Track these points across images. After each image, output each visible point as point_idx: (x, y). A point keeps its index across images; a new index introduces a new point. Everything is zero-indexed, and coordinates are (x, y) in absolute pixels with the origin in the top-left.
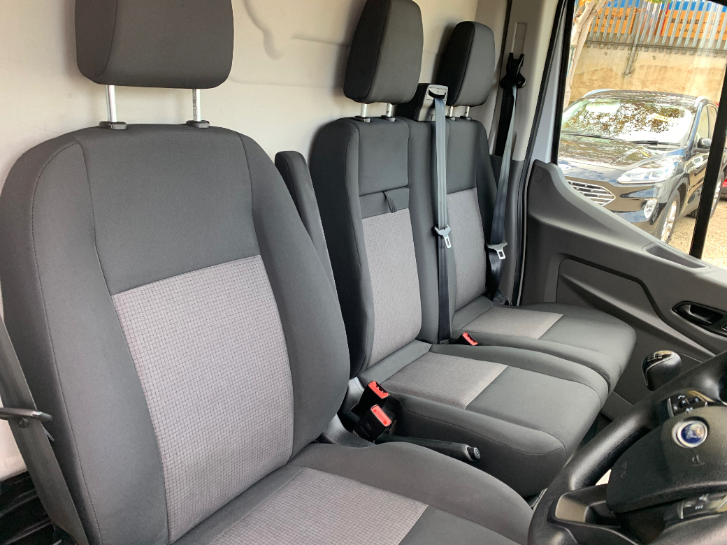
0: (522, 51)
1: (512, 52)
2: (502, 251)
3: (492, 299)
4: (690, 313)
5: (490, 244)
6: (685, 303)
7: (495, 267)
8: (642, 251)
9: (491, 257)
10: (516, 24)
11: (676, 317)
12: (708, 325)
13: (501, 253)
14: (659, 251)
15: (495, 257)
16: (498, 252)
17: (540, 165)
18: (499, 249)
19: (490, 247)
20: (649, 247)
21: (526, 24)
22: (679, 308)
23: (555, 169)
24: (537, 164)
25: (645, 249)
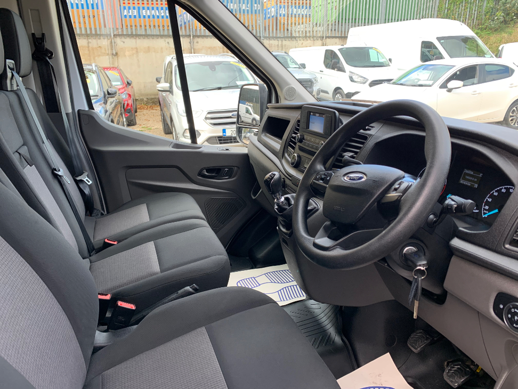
0: (42, 31)
1: (33, 32)
2: (87, 178)
3: (91, 216)
4: (206, 173)
5: (77, 177)
6: (202, 170)
7: (87, 191)
8: (170, 149)
9: (81, 186)
10: (29, 10)
11: (201, 179)
12: (216, 177)
13: (87, 180)
14: (177, 146)
15: (85, 184)
16: (85, 180)
17: (84, 113)
18: (85, 178)
19: (78, 178)
20: (172, 145)
21: (38, 10)
22: (200, 174)
23: (95, 113)
24: (81, 112)
25: (171, 147)
